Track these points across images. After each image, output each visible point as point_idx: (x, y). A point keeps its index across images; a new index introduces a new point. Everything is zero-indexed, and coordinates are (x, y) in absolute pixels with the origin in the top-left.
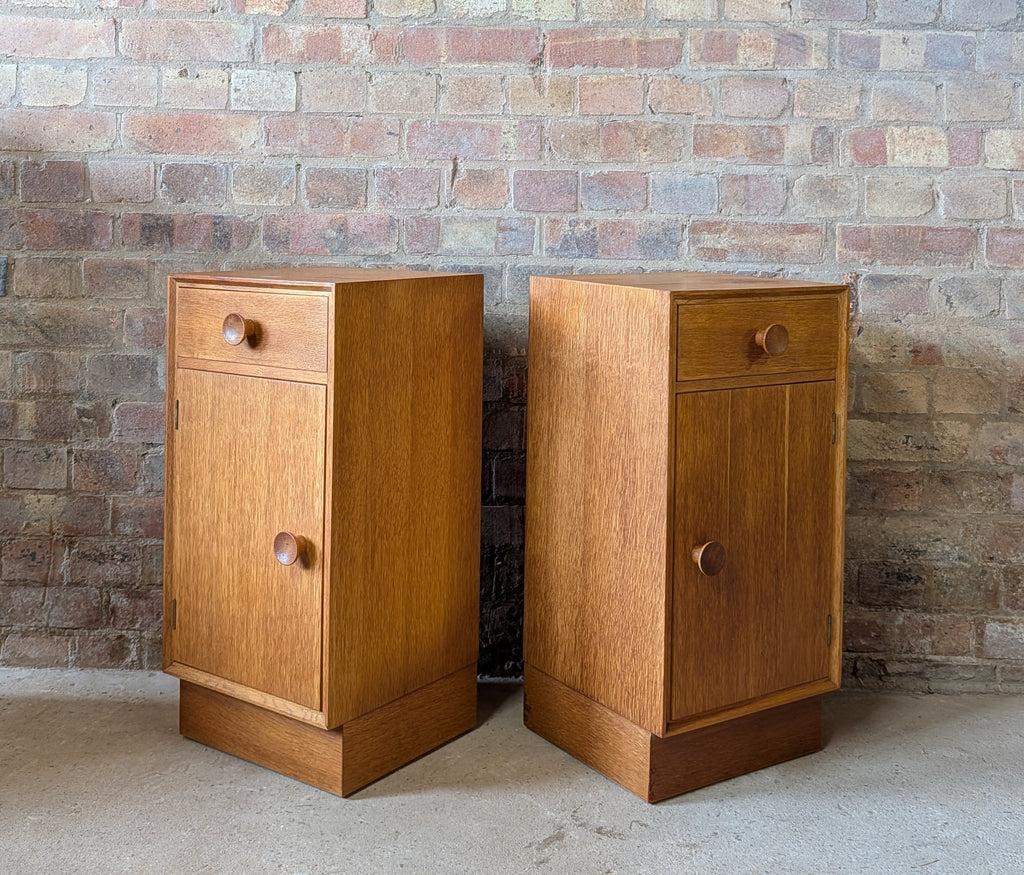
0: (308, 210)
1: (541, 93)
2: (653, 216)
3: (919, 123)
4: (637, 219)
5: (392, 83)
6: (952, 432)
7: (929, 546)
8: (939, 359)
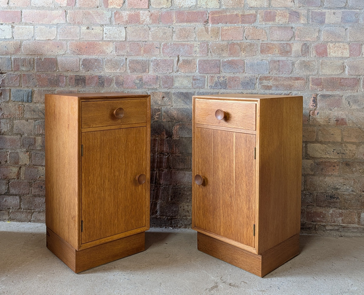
0: (130, 74)
1: (208, 33)
2: (246, 75)
3: (339, 42)
4: (241, 76)
5: (157, 30)
6: (350, 148)
7: (341, 187)
8: (346, 123)
